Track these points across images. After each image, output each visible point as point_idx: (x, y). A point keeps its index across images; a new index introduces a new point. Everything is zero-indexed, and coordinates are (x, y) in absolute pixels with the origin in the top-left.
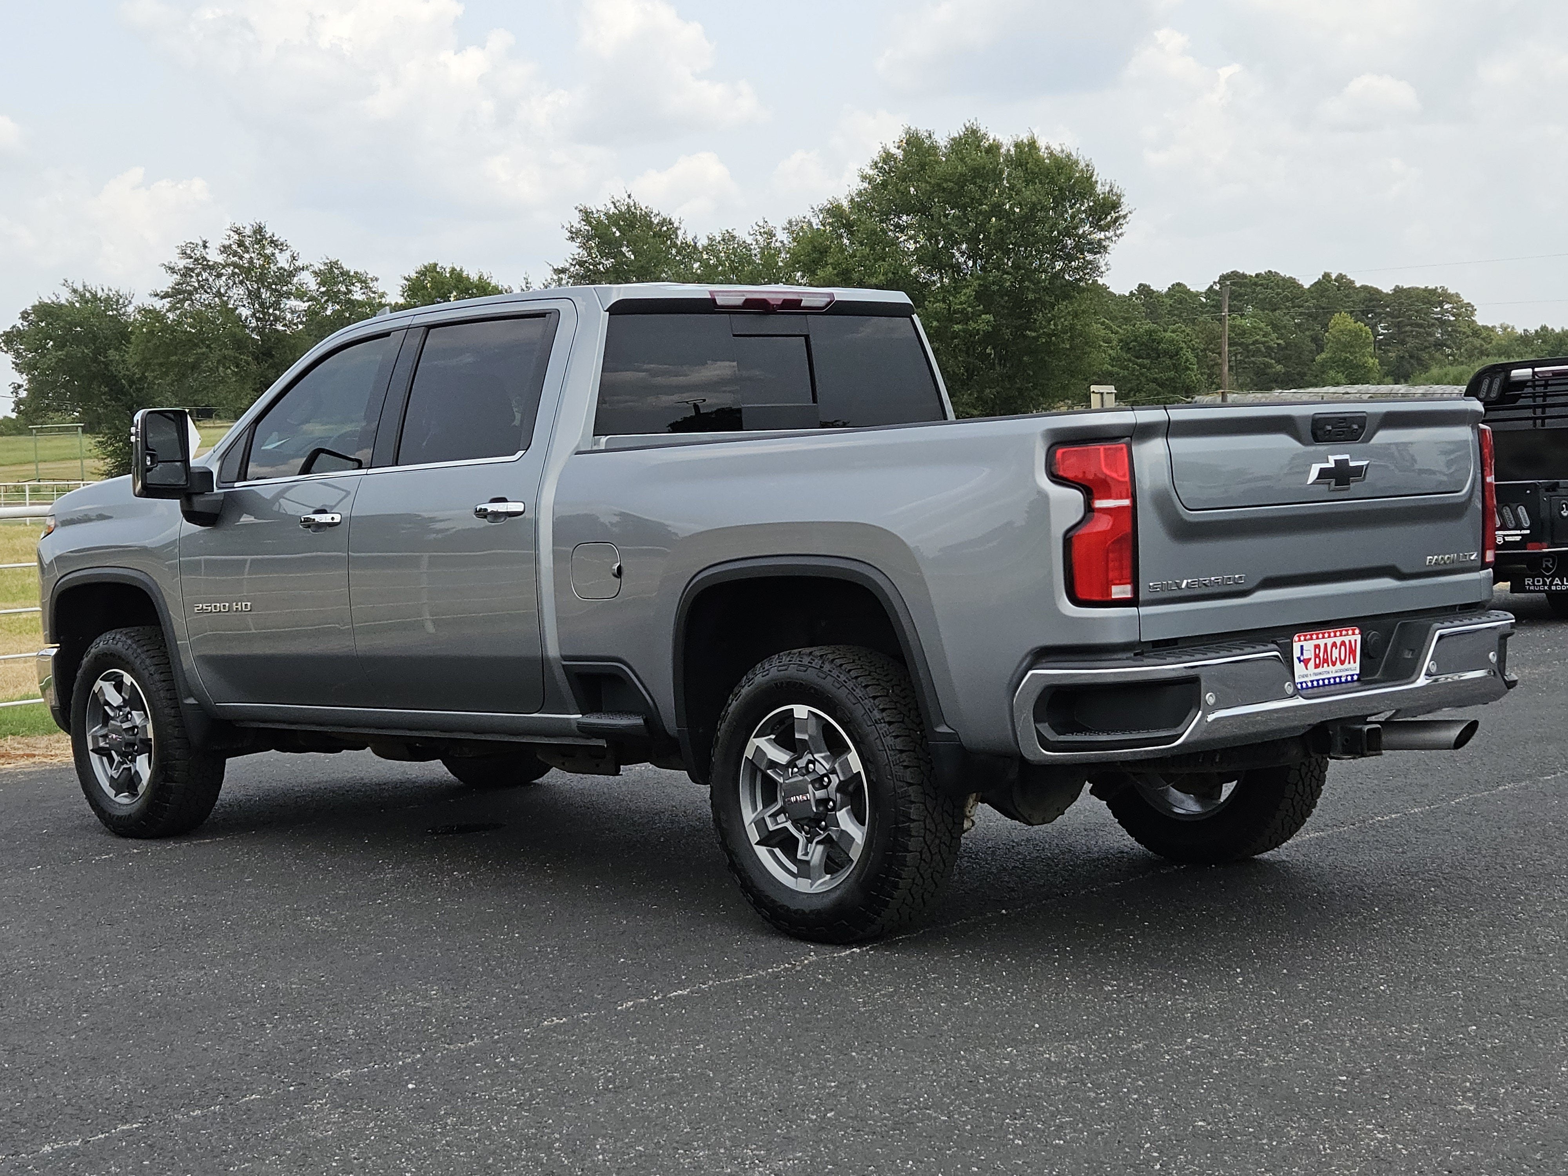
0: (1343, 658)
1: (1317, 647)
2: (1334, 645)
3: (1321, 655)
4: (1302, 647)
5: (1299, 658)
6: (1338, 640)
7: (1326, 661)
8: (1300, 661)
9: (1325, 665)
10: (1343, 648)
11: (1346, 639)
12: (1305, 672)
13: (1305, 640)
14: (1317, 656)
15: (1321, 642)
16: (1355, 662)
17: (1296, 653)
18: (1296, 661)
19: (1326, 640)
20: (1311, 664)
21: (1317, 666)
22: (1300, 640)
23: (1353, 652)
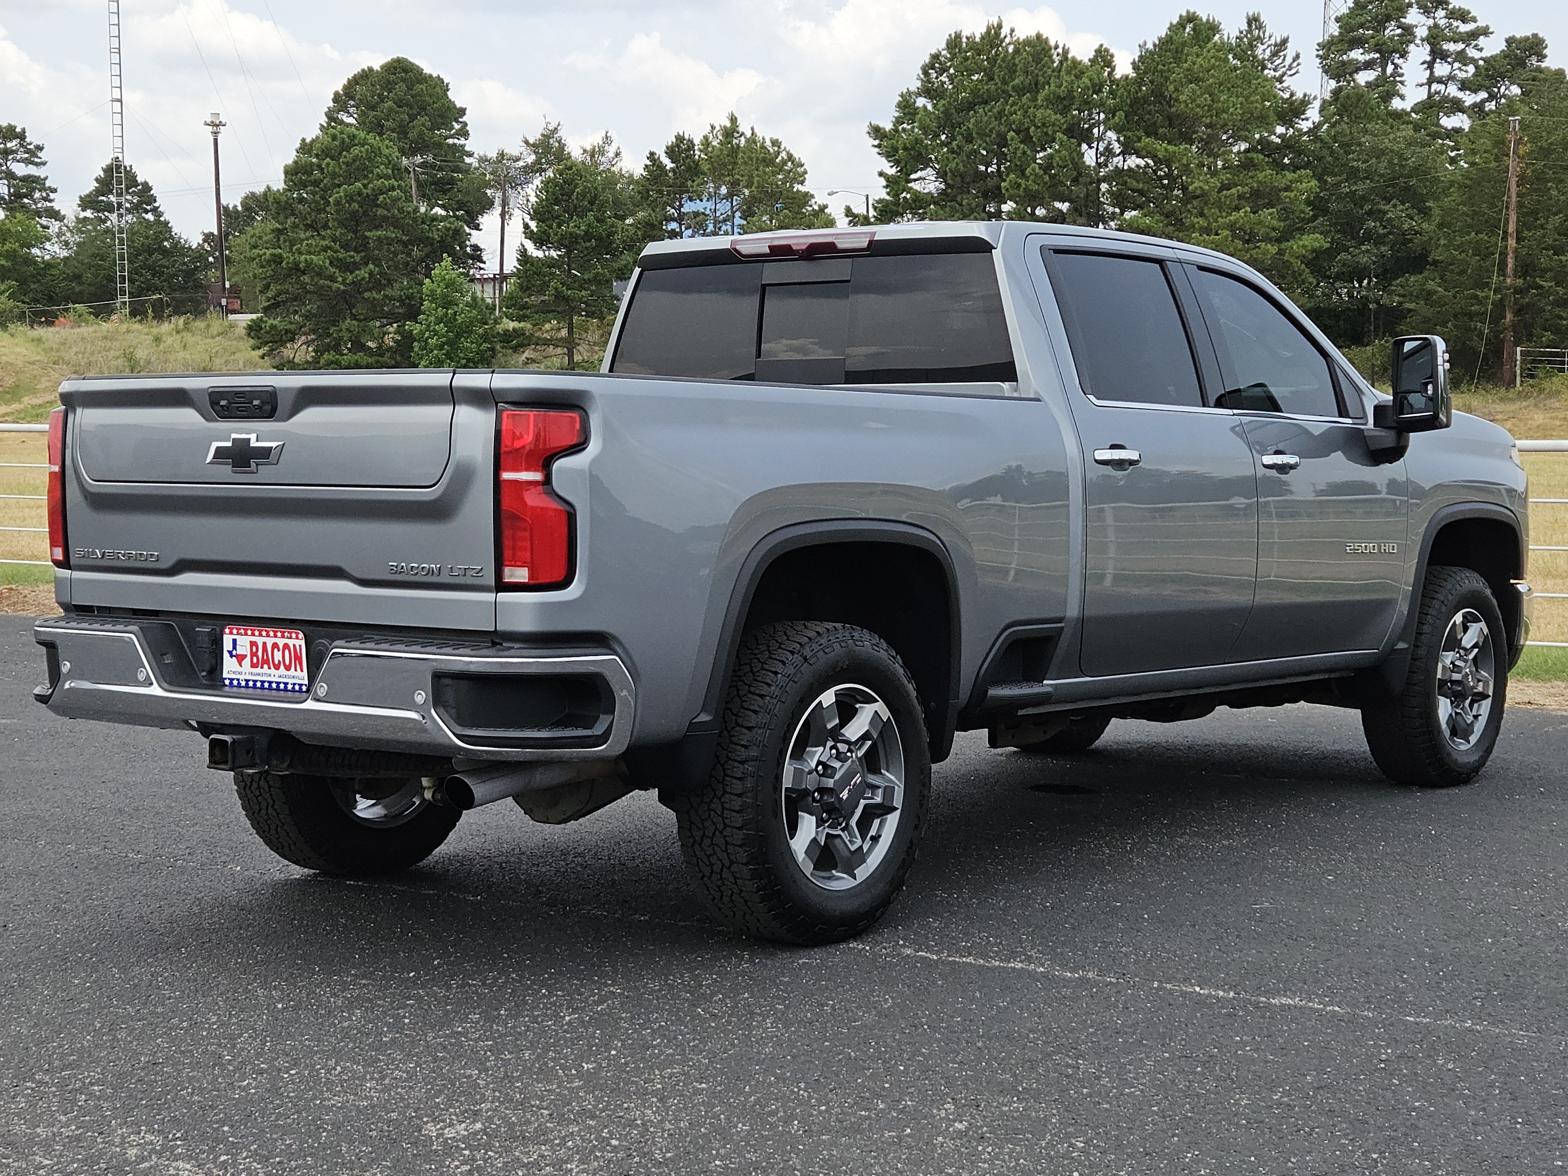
0: (287, 663)
1: (253, 644)
2: (275, 646)
3: (260, 654)
4: (234, 641)
5: (230, 652)
6: (281, 642)
7: (266, 662)
8: (232, 656)
9: (266, 666)
10: (287, 651)
11: (291, 642)
12: (239, 669)
13: (238, 634)
14: (254, 654)
15: (260, 641)
16: (302, 671)
17: (227, 645)
18: (226, 655)
19: (266, 639)
20: (247, 662)
21: (253, 665)
22: (231, 633)
23: (298, 658)
